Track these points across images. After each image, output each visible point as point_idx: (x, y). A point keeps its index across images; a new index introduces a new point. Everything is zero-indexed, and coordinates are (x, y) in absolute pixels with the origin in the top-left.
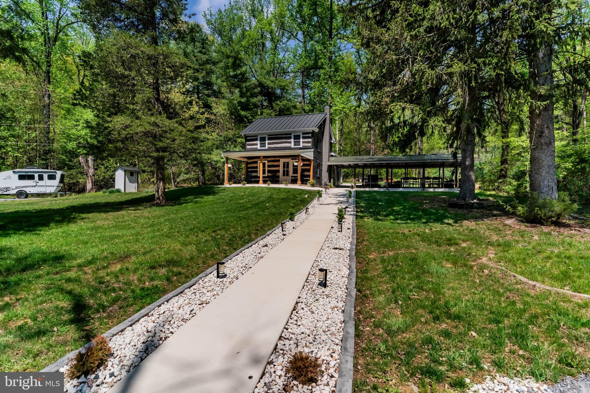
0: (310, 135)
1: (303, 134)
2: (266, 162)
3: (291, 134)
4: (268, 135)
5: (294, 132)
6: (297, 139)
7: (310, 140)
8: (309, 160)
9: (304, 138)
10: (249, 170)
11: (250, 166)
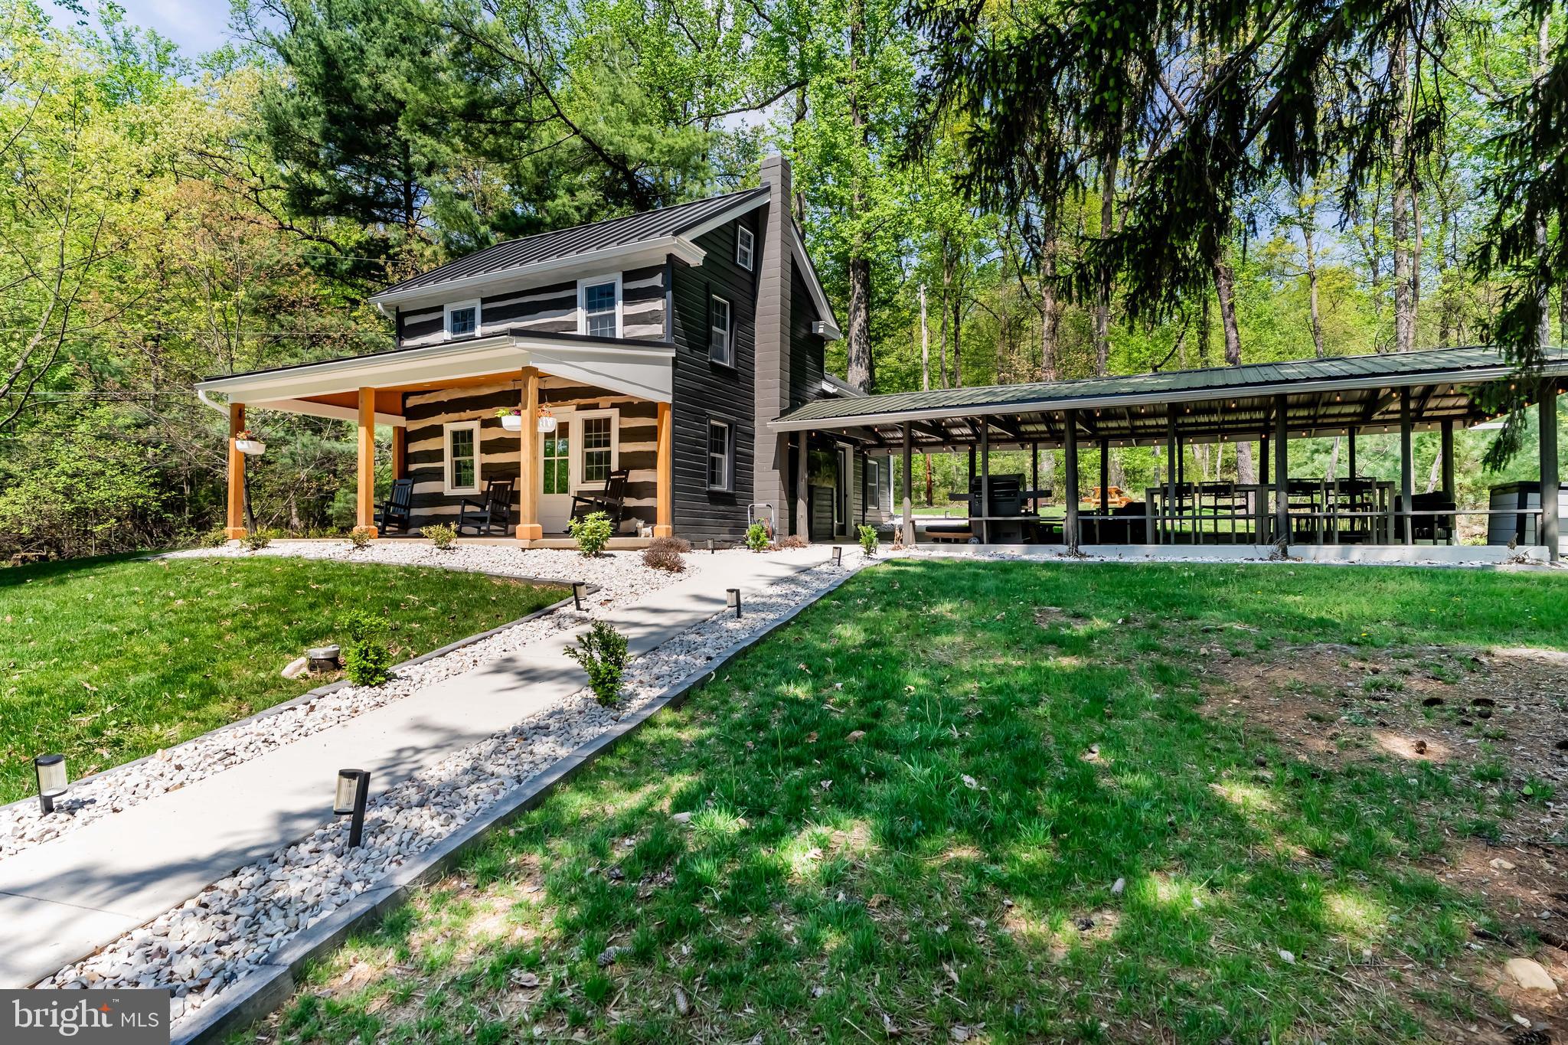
0: (657, 281)
1: (628, 276)
2: (475, 425)
3: (573, 285)
4: (484, 301)
5: (588, 273)
6: (601, 306)
7: (658, 305)
8: (650, 409)
9: (630, 297)
10: (413, 467)
11: (414, 448)
